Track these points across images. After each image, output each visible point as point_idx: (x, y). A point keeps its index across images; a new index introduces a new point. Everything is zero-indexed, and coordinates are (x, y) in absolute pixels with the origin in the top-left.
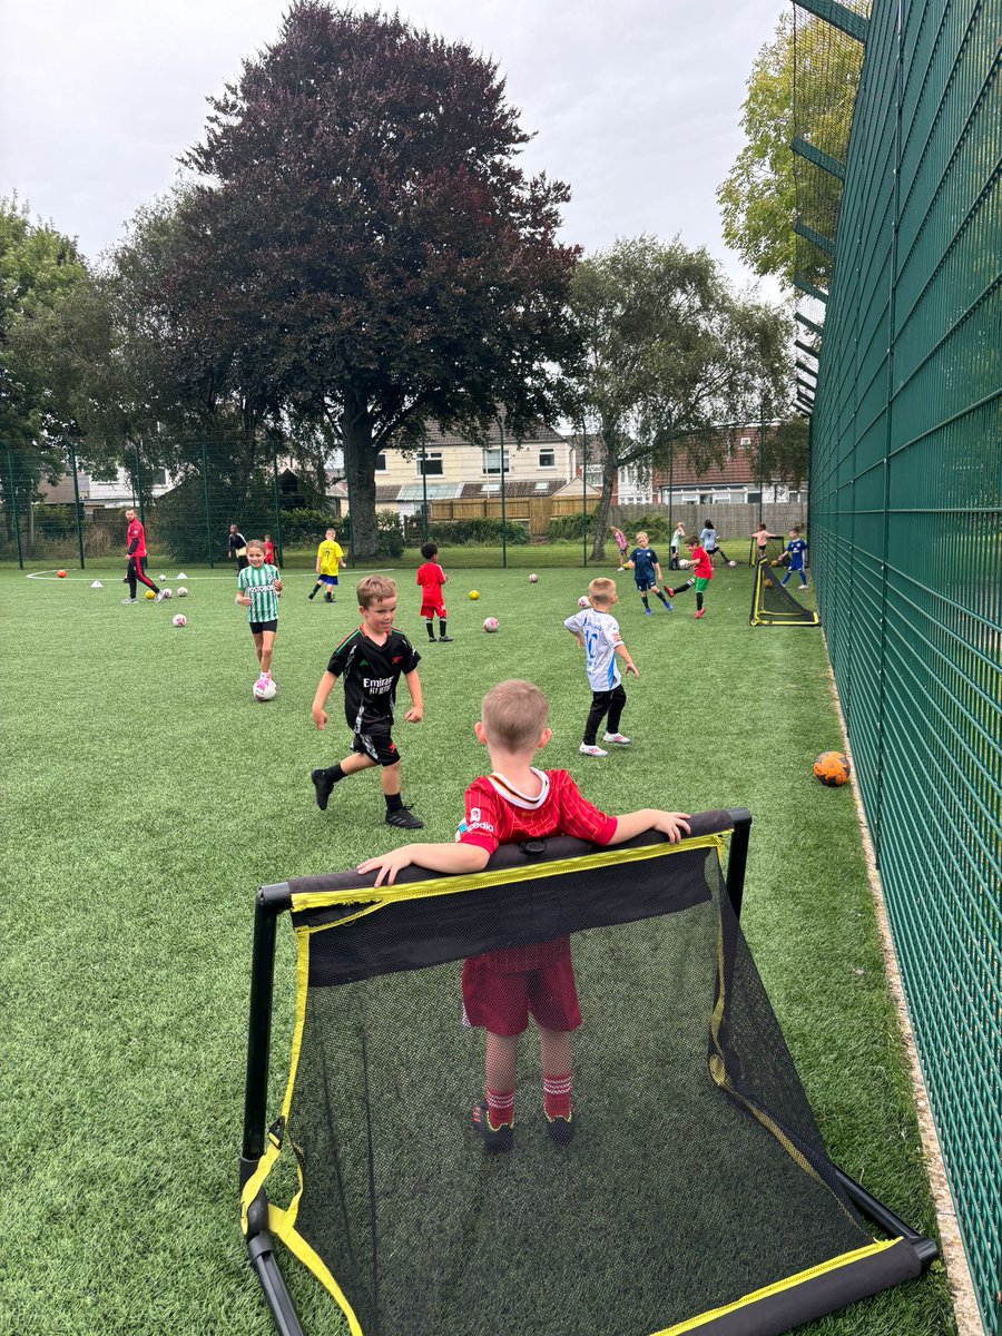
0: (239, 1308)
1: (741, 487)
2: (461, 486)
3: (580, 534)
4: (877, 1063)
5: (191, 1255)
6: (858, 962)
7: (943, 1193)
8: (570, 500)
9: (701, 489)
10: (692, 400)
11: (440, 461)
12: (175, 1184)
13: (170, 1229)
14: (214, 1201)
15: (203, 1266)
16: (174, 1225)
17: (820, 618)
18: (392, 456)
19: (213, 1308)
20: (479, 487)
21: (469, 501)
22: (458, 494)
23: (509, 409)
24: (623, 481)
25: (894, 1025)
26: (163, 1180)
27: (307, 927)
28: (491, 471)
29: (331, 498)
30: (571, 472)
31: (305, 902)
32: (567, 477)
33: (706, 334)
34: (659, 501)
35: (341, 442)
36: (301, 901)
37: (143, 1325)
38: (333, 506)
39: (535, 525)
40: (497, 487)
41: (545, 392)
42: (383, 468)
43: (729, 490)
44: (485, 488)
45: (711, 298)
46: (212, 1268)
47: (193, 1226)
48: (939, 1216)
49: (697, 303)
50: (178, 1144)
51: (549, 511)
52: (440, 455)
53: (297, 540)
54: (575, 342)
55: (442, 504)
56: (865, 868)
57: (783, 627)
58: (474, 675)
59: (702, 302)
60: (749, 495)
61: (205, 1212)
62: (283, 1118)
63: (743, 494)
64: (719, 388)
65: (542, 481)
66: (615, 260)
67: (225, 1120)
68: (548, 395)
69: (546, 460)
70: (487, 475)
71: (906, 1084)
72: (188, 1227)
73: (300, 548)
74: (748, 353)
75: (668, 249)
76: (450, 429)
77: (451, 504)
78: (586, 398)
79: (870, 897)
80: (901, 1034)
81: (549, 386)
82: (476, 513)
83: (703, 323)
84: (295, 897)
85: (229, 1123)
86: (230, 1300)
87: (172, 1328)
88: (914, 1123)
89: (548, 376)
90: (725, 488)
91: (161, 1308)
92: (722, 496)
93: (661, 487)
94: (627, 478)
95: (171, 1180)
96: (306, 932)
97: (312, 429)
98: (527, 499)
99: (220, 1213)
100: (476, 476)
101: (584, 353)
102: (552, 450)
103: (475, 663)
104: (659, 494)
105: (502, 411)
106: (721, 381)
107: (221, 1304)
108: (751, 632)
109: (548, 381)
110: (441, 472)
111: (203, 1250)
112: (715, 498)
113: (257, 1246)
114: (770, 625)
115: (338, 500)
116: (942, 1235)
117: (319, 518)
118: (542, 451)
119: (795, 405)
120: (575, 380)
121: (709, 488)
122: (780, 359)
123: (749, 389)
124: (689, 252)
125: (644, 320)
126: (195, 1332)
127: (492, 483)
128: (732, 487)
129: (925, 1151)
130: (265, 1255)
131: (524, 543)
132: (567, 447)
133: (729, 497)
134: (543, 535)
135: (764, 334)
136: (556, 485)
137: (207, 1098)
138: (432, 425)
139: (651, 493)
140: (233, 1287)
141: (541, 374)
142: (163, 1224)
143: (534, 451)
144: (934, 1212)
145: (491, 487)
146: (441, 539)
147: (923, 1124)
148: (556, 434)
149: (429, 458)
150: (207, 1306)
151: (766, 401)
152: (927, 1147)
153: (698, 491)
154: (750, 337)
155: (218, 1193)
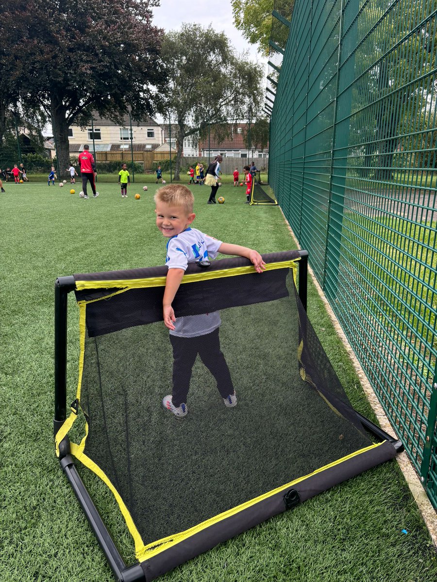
0: (57, 486)
1: (238, 150)
2: (110, 146)
3: (167, 170)
4: (339, 362)
5: (27, 465)
6: (322, 326)
7: (377, 408)
8: (162, 153)
9: (221, 151)
10: (218, 106)
11: (100, 133)
12: (12, 435)
13: (13, 455)
14: (35, 441)
15: (35, 470)
16: (15, 453)
17: (278, 202)
18: (75, 129)
19: (43, 488)
20: (118, 146)
21: (114, 152)
22: (108, 149)
23: (133, 108)
24: (185, 146)
25: (343, 347)
26: (5, 434)
27: (85, 301)
28: (124, 139)
29: (46, 149)
30: (162, 141)
31: (83, 286)
32: (161, 143)
33: (224, 75)
34: (202, 155)
35: (50, 119)
36: (80, 285)
37: (5, 500)
38: (48, 154)
39: (146, 164)
40: (127, 147)
41: (150, 100)
42: (72, 135)
43: (233, 152)
44: (122, 147)
45: (226, 57)
46: (39, 469)
47: (26, 453)
48: (377, 417)
49: (220, 59)
50: (11, 418)
51: (153, 158)
52: (99, 130)
53: (31, 169)
54: (164, 76)
55: (101, 153)
56: (317, 291)
57: (263, 206)
58: (128, 223)
59: (223, 59)
60: (241, 154)
61: (31, 446)
62: (78, 400)
63: (239, 154)
64: (230, 101)
65: (148, 144)
66: (182, 35)
67: (35, 405)
68: (151, 101)
69: (150, 134)
70: (123, 140)
71: (352, 369)
72: (23, 453)
73: (32, 173)
74: (243, 86)
75: (206, 31)
76: (104, 115)
77: (106, 153)
78: (170, 104)
79: (322, 301)
80: (346, 350)
81: (152, 97)
82: (118, 158)
83: (223, 70)
84: (77, 283)
85: (38, 407)
86: (51, 483)
87: (21, 499)
88: (358, 383)
89: (151, 92)
90: (231, 150)
91: (14, 491)
92: (230, 154)
93: (203, 149)
94: (187, 145)
95: (10, 434)
96: (84, 303)
97: (34, 112)
98: (142, 152)
99: (40, 446)
100: (117, 141)
101: (168, 82)
102: (153, 130)
103: (127, 218)
104: (202, 153)
105: (129, 108)
106: (231, 98)
107: (46, 486)
108: (250, 208)
109: (151, 94)
110: (100, 139)
111: (33, 463)
112: (227, 155)
113: (65, 462)
114: (257, 205)
115: (49, 150)
116: (380, 423)
117: (40, 158)
118: (148, 130)
119: (264, 111)
120: (164, 95)
121: (224, 151)
122: (256, 89)
123: (243, 103)
124: (216, 32)
125: (195, 67)
126: (34, 499)
127: (125, 144)
128: (234, 150)
129: (366, 393)
130: (70, 466)
131: (141, 173)
132: (160, 129)
133: (233, 155)
134: (150, 169)
135: (250, 76)
136: (155, 146)
137: (24, 397)
138: (95, 113)
139: (198, 152)
140: (52, 477)
141: (148, 91)
142: (9, 453)
143: (145, 130)
144: (375, 415)
145: (125, 147)
146: (102, 170)
147: (362, 383)
148: (155, 122)
149: (94, 131)
150: (39, 487)
151: (250, 109)
152: (366, 391)
153: (219, 152)
154: (244, 78)
155: (37, 437)
